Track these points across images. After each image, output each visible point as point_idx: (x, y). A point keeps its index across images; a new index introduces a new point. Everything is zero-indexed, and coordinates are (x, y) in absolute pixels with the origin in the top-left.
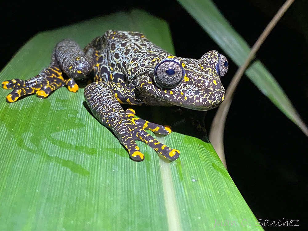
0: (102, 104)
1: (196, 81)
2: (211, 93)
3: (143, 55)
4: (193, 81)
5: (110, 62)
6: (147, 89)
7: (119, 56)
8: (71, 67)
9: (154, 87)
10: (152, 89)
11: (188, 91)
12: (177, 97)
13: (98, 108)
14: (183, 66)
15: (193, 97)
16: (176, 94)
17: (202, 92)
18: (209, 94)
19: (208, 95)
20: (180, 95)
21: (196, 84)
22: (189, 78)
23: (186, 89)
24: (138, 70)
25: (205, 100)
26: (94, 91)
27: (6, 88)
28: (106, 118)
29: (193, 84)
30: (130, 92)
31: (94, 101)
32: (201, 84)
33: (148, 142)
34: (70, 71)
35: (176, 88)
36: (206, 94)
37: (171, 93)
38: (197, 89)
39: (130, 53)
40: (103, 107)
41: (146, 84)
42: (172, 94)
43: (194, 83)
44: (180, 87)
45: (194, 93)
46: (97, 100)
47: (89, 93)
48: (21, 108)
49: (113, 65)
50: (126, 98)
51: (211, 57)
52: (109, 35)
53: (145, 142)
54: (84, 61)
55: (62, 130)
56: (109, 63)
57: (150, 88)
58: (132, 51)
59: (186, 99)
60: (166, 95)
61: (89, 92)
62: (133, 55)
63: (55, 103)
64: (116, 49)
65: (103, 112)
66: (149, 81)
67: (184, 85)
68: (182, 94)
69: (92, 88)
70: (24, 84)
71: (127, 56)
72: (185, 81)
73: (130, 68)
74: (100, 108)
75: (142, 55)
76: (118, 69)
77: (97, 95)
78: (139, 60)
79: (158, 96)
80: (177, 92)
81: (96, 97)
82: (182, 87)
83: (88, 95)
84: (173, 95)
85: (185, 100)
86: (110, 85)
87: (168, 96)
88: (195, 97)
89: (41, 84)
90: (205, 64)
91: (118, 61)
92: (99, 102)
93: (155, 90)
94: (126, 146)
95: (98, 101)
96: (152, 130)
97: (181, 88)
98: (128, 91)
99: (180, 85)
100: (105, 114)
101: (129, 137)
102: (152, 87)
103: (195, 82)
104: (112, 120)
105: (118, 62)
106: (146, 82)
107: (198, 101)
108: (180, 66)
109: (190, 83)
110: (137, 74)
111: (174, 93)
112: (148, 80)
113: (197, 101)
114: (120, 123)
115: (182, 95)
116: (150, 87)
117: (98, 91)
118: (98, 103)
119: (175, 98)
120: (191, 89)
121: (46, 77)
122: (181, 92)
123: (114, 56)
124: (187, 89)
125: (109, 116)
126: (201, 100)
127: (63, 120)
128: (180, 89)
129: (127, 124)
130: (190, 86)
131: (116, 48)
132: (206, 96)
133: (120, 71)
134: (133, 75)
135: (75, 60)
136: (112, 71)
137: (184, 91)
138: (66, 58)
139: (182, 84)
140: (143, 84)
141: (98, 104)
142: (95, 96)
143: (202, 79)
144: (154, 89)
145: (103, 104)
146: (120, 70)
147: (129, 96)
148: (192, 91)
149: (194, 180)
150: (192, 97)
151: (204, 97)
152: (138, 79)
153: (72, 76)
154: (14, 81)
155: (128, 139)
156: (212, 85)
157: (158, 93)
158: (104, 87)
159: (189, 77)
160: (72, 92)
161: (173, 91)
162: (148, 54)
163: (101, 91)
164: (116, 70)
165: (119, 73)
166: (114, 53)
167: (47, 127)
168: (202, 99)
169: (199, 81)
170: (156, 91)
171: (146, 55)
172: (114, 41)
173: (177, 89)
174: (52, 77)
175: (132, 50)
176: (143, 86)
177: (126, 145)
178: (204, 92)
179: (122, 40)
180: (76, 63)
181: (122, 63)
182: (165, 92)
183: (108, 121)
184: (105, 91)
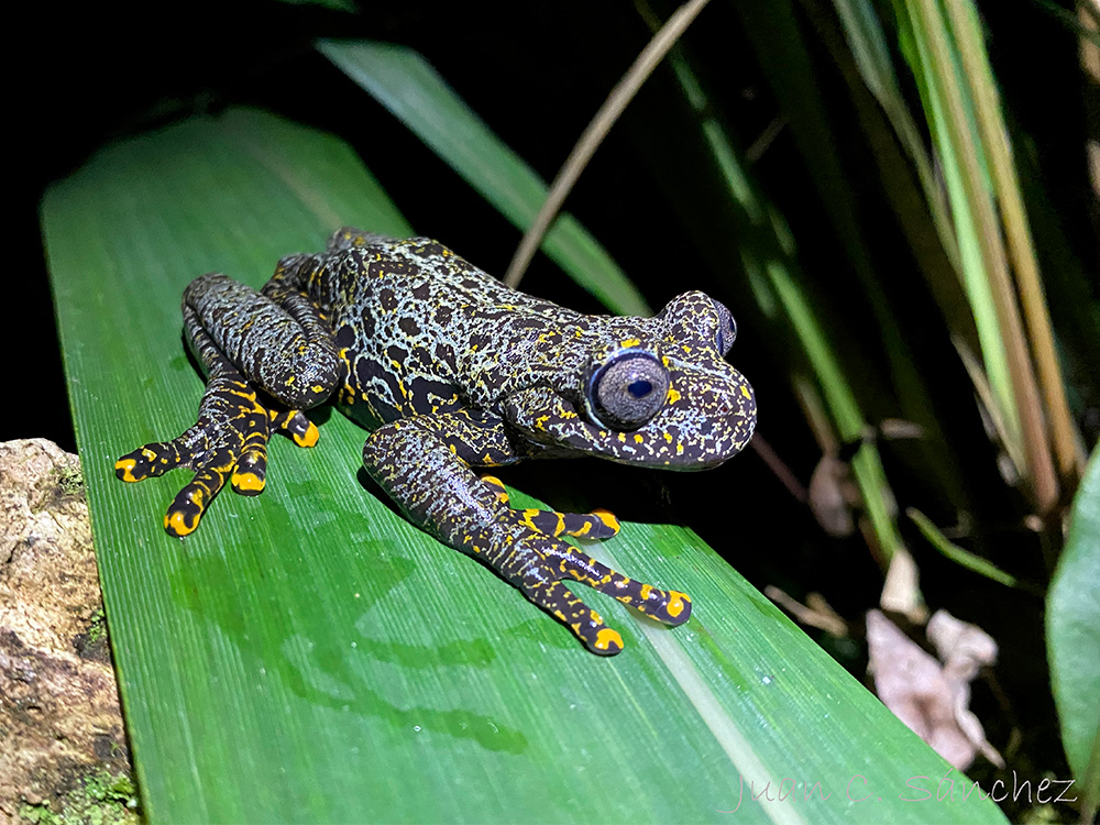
0: (441, 492)
1: (700, 398)
2: (740, 423)
3: (501, 324)
4: (690, 398)
5: (384, 344)
6: (561, 433)
7: (418, 326)
8: (292, 379)
9: (583, 428)
10: (580, 435)
11: (681, 426)
12: (656, 448)
13: (433, 506)
14: (666, 363)
15: (699, 441)
16: (652, 442)
17: (719, 424)
18: (736, 428)
19: (734, 431)
20: (662, 442)
21: (702, 405)
22: (678, 392)
23: (675, 424)
24: (506, 374)
25: (726, 444)
26: (402, 454)
27: (133, 479)
28: (461, 530)
29: (693, 406)
30: (490, 436)
31: (410, 485)
32: (713, 404)
33: (598, 582)
34: (291, 391)
35: (651, 423)
36: (729, 429)
37: (639, 439)
38: (704, 417)
39: (455, 321)
40: (446, 500)
41: (556, 419)
42: (641, 441)
43: (694, 403)
44: (662, 419)
45: (697, 430)
46: (423, 482)
47: (386, 463)
48: (223, 553)
49: (397, 354)
50: (483, 454)
51: (701, 314)
52: (366, 265)
53: (589, 585)
54: (321, 354)
55: (374, 603)
56: (379, 346)
57: (573, 432)
58: (458, 313)
59: (680, 450)
60: (625, 448)
61: (384, 458)
62: (466, 327)
63: (294, 504)
64: (401, 305)
65: (450, 515)
66: (563, 411)
67: (671, 414)
68: (669, 439)
69: (391, 447)
70: (176, 457)
71: (448, 328)
72: (671, 402)
73: (477, 368)
74: (438, 506)
75: (497, 325)
76: (422, 366)
77: (415, 466)
78: (494, 343)
79: (601, 452)
80: (654, 434)
81: (414, 473)
82: (667, 419)
83: (385, 467)
84: (646, 445)
85: (678, 454)
86: (433, 426)
87: (630, 449)
88: (703, 440)
89: (227, 448)
90: (691, 338)
91: (418, 343)
92: (431, 487)
93: (588, 435)
94: (558, 613)
95: (427, 485)
96: (575, 535)
97: (664, 423)
98: (483, 432)
99: (661, 416)
100: (456, 521)
101: (554, 584)
102: (578, 429)
103: (699, 402)
104: (481, 536)
105: (420, 345)
106: (554, 413)
107: (712, 451)
108: (660, 363)
109: (684, 404)
110: (508, 387)
111: (647, 440)
112: (560, 407)
113: (708, 450)
114: (510, 543)
115: (669, 442)
116: (571, 429)
117: (414, 454)
118: (426, 490)
119: (651, 452)
120: (688, 422)
121: (228, 421)
122: (665, 432)
123: (397, 325)
124: (679, 422)
125: (470, 524)
126: (719, 446)
127: (353, 563)
128: (661, 426)
129: (528, 541)
130: (684, 412)
131: (398, 302)
132: (730, 434)
133: (429, 372)
134: (494, 390)
135: (294, 356)
136: (400, 372)
137: (672, 430)
138: (261, 351)
139: (666, 412)
140: (545, 418)
141: (428, 494)
142: (410, 471)
143: (715, 390)
144: (586, 432)
145: (443, 492)
146: (428, 369)
147: (489, 446)
148: (691, 426)
149: (767, 680)
150: (695, 442)
151: (725, 438)
152: (516, 400)
153: (299, 404)
154: (150, 455)
155: (552, 588)
156: (743, 402)
157: (602, 444)
158: (424, 439)
159: (679, 390)
160: (307, 447)
161: (644, 434)
162: (512, 319)
163: (425, 454)
164: (413, 369)
165: (425, 376)
166: (394, 316)
167: (329, 600)
168: (721, 442)
169: (709, 397)
170: (592, 438)
171: (508, 323)
172: (389, 282)
173: (654, 426)
174: (243, 415)
175: (457, 310)
176: (545, 424)
177: (556, 609)
178: (723, 423)
179: (409, 278)
180: (300, 363)
181: (433, 349)
182: (622, 437)
183: (467, 538)
184: (435, 450)
